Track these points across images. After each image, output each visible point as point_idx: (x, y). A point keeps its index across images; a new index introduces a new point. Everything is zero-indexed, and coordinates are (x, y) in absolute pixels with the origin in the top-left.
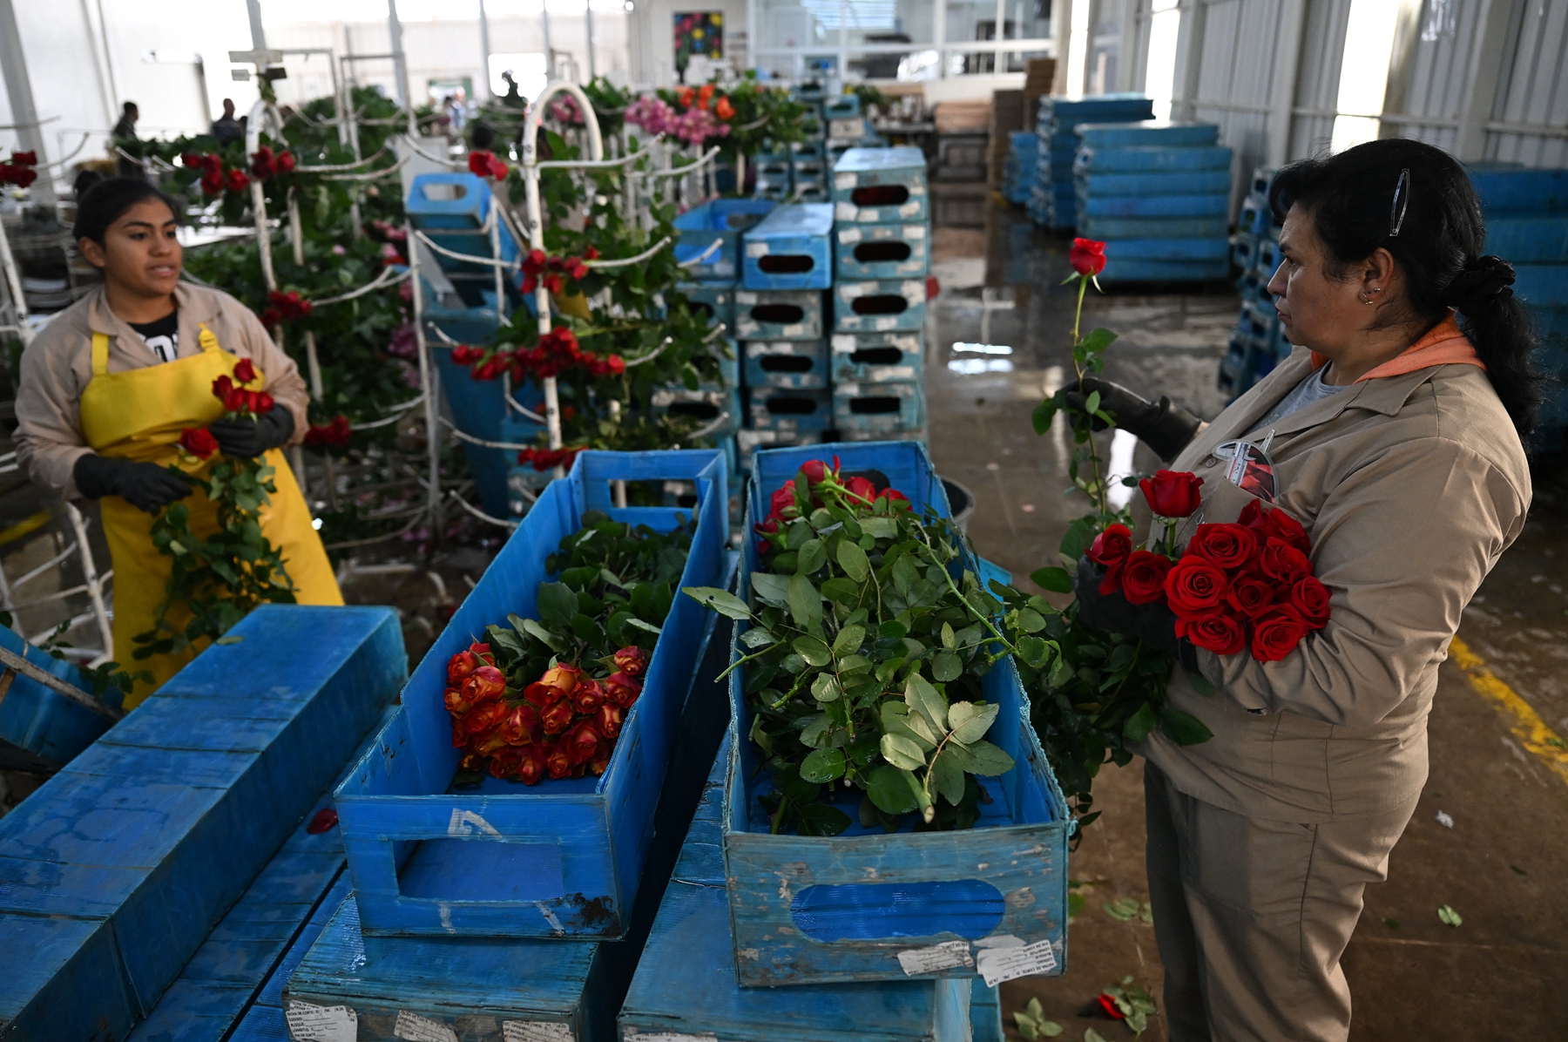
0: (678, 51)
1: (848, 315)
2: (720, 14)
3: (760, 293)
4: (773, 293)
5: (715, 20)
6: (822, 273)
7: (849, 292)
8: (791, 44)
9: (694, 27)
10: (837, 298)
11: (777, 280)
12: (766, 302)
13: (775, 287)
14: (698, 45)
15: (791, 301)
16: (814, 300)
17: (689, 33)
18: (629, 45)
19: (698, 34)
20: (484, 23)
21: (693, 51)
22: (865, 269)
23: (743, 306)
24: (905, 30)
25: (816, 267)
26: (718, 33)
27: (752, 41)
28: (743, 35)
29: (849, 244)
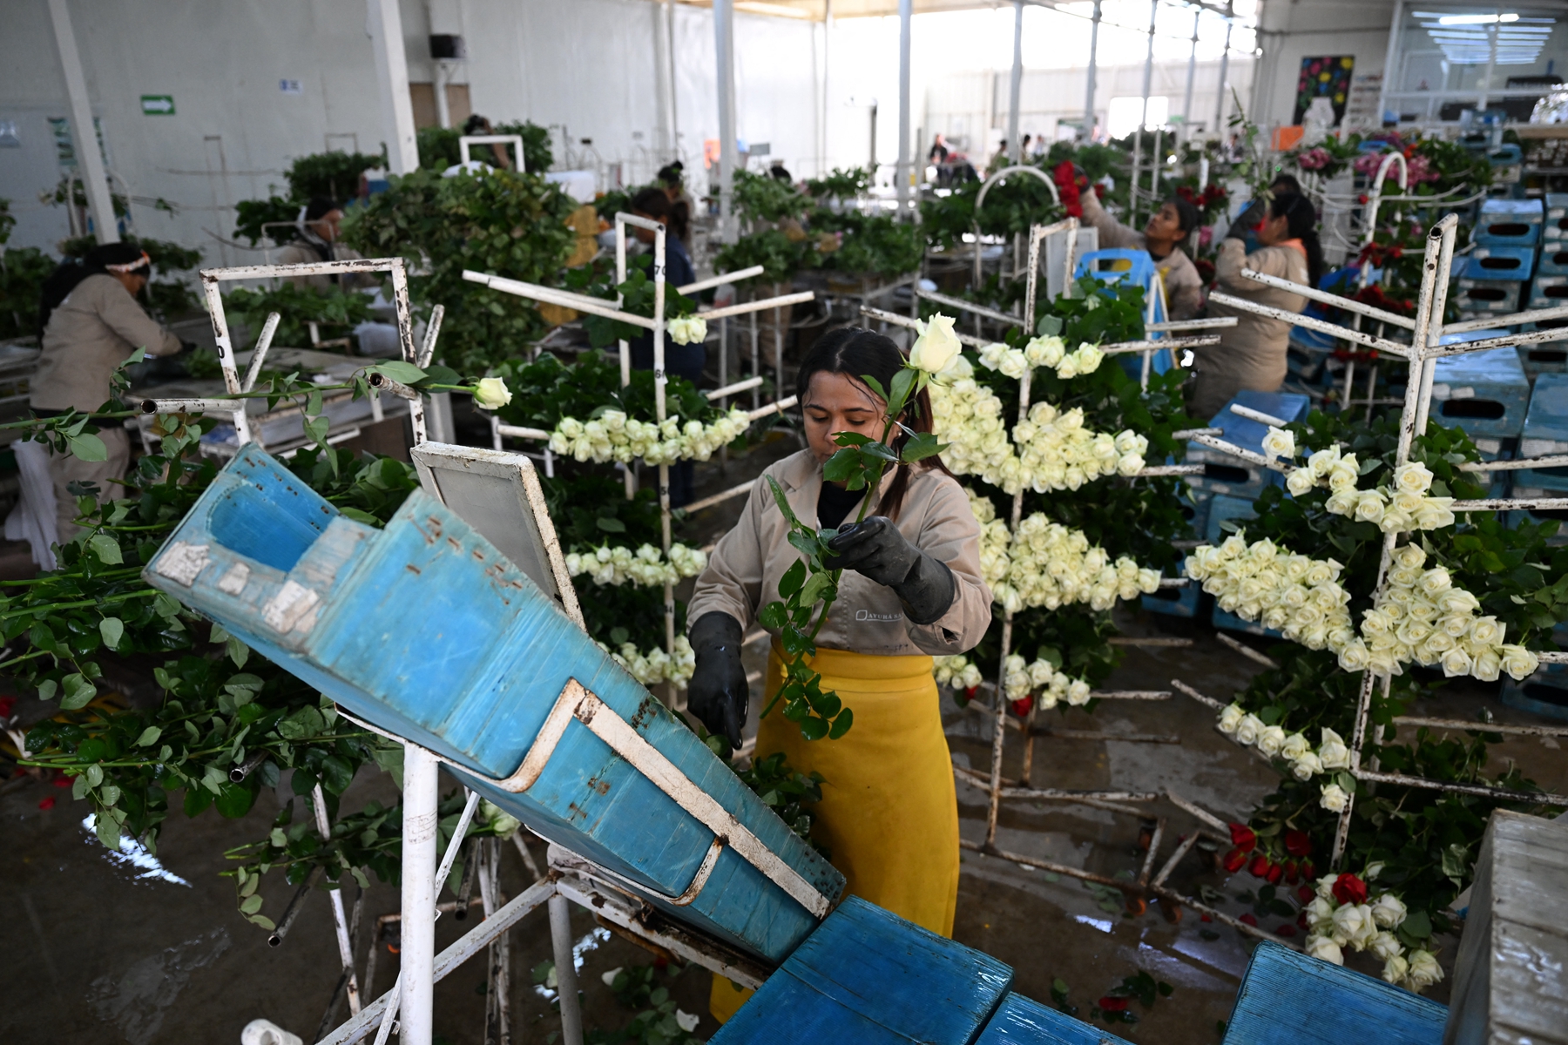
0: (1300, 94)
1: (1539, 296)
2: (1352, 58)
3: (1477, 281)
4: (1486, 281)
5: (1345, 64)
6: (1524, 270)
7: (1545, 282)
8: (1424, 88)
9: (1322, 70)
10: (1534, 286)
11: (1490, 274)
12: (1480, 286)
13: (1489, 277)
14: (1323, 88)
15: (1498, 287)
16: (1516, 287)
17: (1317, 78)
18: (1252, 89)
19: (1325, 77)
20: (1093, 69)
21: (1317, 94)
22: (1560, 269)
23: (1463, 289)
24: (1555, 72)
25: (1522, 266)
26: (1347, 76)
27: (1386, 84)
28: (1376, 78)
29: (1551, 253)
